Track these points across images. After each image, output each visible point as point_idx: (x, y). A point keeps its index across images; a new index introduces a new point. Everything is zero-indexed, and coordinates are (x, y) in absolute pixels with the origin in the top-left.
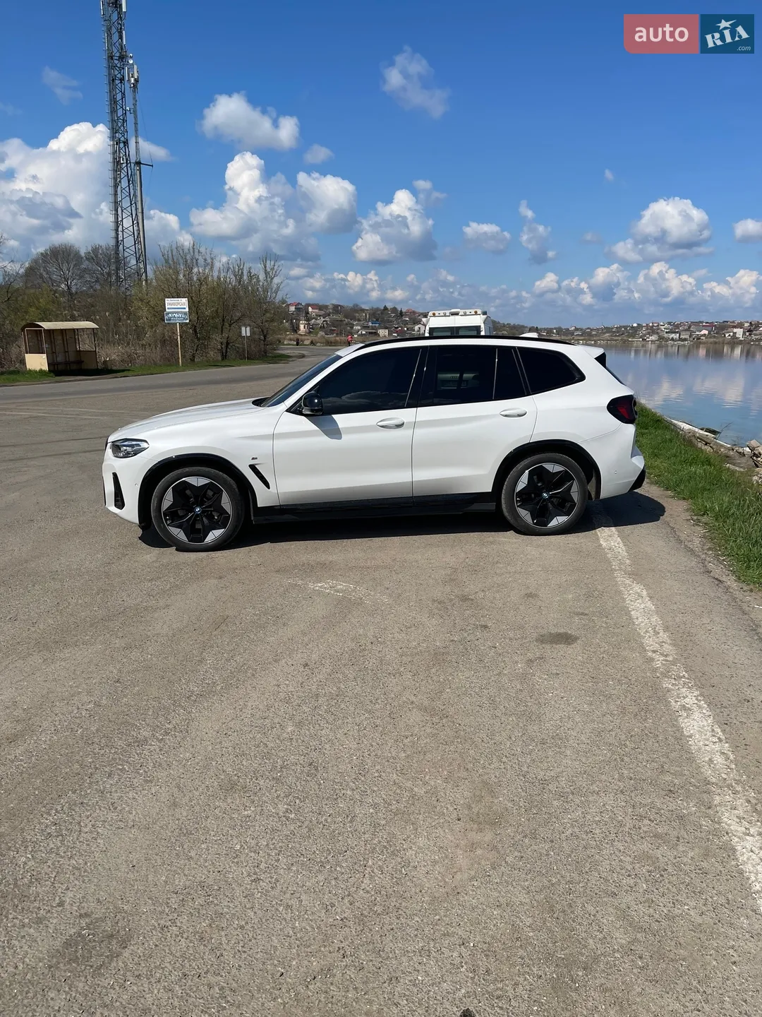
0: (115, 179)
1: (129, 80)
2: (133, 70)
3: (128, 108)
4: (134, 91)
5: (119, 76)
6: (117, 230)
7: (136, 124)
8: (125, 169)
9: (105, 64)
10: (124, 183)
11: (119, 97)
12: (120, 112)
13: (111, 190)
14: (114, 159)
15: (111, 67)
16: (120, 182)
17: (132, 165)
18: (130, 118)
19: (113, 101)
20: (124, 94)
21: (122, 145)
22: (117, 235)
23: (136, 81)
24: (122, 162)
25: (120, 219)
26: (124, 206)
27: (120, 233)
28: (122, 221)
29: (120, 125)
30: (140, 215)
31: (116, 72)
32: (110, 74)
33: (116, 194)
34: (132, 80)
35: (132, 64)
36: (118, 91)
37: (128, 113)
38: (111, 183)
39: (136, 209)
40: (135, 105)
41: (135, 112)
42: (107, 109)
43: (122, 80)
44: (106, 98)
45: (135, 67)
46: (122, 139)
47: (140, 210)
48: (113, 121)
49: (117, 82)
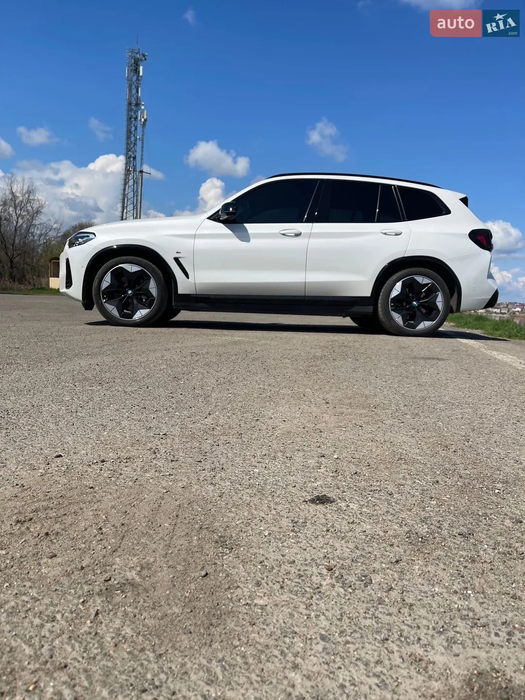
0: (125, 180)
1: (141, 120)
2: (144, 114)
3: (138, 137)
4: (143, 127)
5: (134, 116)
6: (123, 212)
7: (142, 147)
8: (132, 174)
9: (126, 108)
10: (131, 182)
11: (133, 129)
12: (133, 139)
13: (122, 187)
14: (126, 167)
15: (130, 110)
16: (128, 182)
17: (137, 173)
18: (139, 143)
19: (129, 131)
20: (136, 129)
21: (132, 159)
22: (123, 215)
23: (145, 120)
24: (131, 169)
25: (125, 205)
26: (129, 197)
27: (125, 214)
28: (127, 207)
29: (132, 146)
30: (139, 204)
31: (133, 114)
32: (128, 114)
33: (124, 190)
34: (143, 120)
35: (143, 110)
36: (132, 125)
37: (138, 140)
38: (123, 182)
39: (137, 200)
40: (143, 135)
41: (143, 140)
42: (125, 137)
43: (136, 119)
44: (125, 129)
45: (145, 112)
46: (133, 155)
47: (139, 201)
48: (127, 144)
49: (133, 120)
